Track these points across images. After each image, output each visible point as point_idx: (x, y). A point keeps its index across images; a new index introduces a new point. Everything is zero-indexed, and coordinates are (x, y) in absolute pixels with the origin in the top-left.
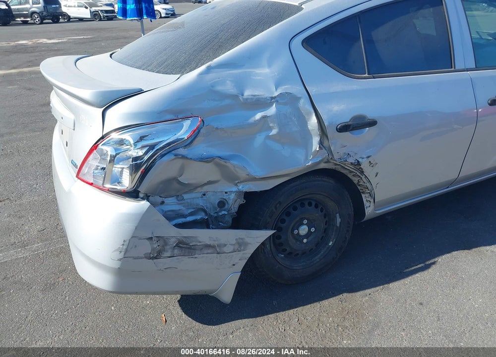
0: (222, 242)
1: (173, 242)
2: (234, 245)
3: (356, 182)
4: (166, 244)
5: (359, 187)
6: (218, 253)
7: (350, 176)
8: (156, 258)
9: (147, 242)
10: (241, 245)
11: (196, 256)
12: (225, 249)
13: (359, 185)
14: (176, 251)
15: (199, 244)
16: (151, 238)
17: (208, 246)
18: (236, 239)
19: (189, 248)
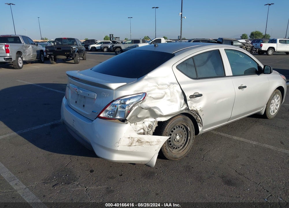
0: (152, 140)
1: (136, 140)
2: (156, 142)
3: (195, 118)
4: (134, 140)
5: (196, 120)
6: (151, 145)
7: (193, 116)
8: (130, 146)
9: (128, 139)
10: (159, 142)
11: (143, 146)
12: (153, 144)
13: (197, 119)
14: (137, 143)
15: (144, 141)
16: (129, 138)
17: (148, 142)
18: (157, 140)
19: (141, 143)
